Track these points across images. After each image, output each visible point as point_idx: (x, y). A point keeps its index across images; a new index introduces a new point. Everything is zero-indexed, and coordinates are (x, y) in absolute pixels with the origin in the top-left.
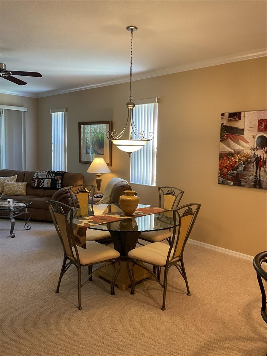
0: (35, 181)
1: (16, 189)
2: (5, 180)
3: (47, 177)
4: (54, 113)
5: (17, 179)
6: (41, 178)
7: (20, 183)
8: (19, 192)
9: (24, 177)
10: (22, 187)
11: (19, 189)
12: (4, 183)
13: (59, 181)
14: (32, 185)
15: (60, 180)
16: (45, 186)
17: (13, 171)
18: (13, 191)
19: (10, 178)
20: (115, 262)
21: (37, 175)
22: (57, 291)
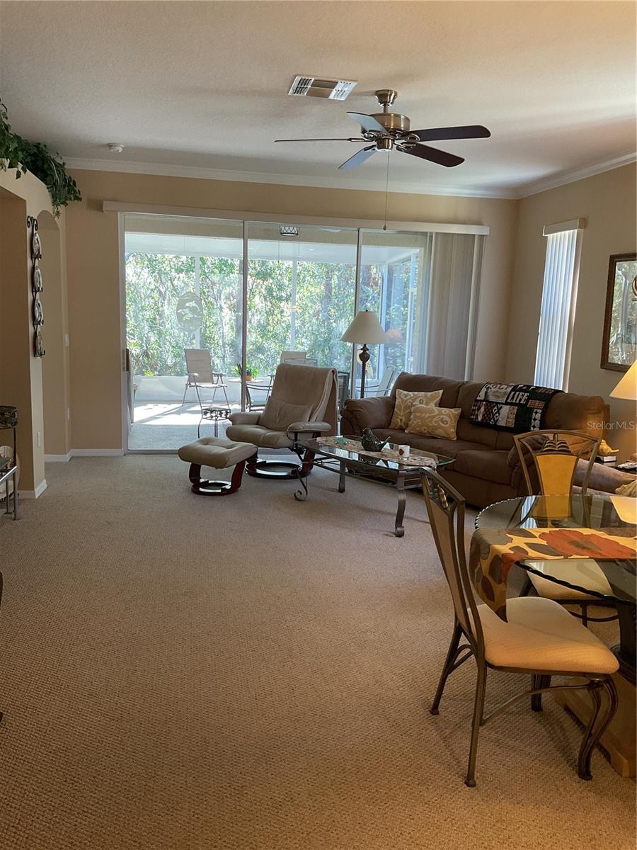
0: (479, 408)
1: (436, 422)
2: (416, 399)
3: (509, 401)
4: (552, 235)
5: (441, 399)
6: (493, 402)
7: (444, 410)
8: (440, 430)
9: (457, 397)
10: (449, 420)
11: (441, 424)
12: (412, 405)
13: (536, 413)
14: (472, 417)
15: (541, 411)
16: (502, 423)
17: (436, 379)
18: (428, 427)
19: (426, 396)
20: (599, 685)
21: (486, 393)
22: (435, 710)
